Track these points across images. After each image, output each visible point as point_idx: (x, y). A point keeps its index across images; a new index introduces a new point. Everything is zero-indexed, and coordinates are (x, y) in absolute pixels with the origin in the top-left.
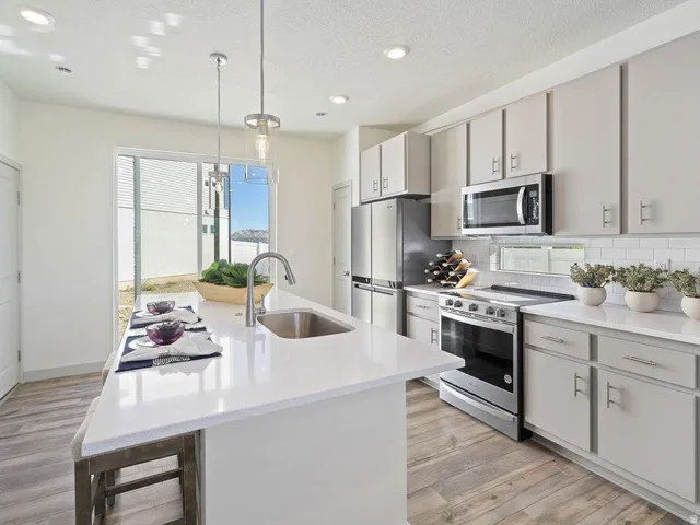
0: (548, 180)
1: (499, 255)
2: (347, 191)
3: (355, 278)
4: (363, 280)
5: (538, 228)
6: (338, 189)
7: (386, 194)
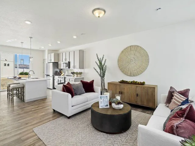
0: (69, 62)
1: (68, 71)
2: (46, 60)
3: (47, 75)
4: (48, 75)
5: (68, 68)
6: (44, 60)
7: (52, 62)
